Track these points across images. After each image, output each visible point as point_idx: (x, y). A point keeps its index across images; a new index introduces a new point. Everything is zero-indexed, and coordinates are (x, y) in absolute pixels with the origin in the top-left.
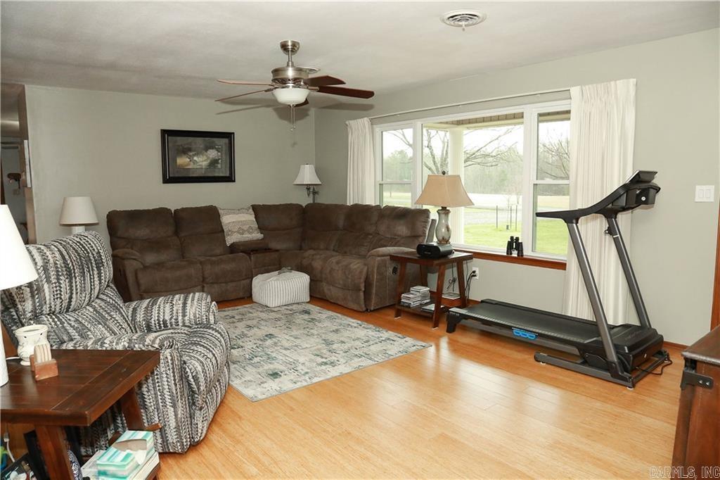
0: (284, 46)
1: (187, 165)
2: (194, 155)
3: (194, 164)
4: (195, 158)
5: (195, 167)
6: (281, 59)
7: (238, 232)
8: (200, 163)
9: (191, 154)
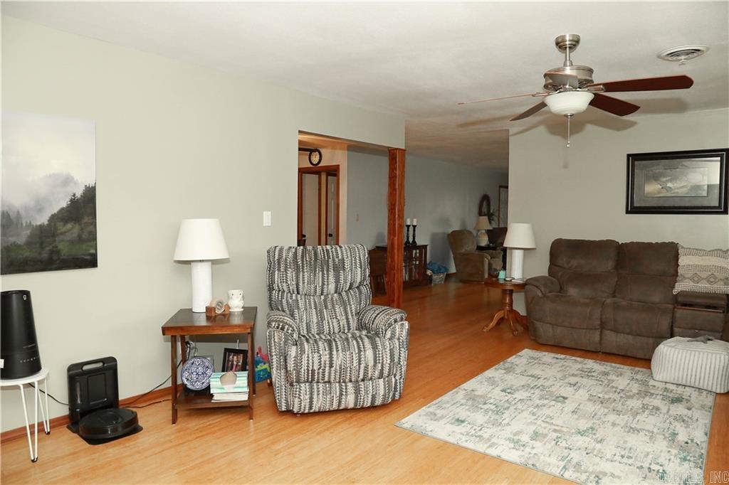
0: (560, 45)
1: (659, 193)
2: (667, 181)
3: (668, 191)
4: (669, 185)
5: (669, 194)
6: (555, 60)
7: (692, 279)
8: (676, 191)
9: (664, 179)
